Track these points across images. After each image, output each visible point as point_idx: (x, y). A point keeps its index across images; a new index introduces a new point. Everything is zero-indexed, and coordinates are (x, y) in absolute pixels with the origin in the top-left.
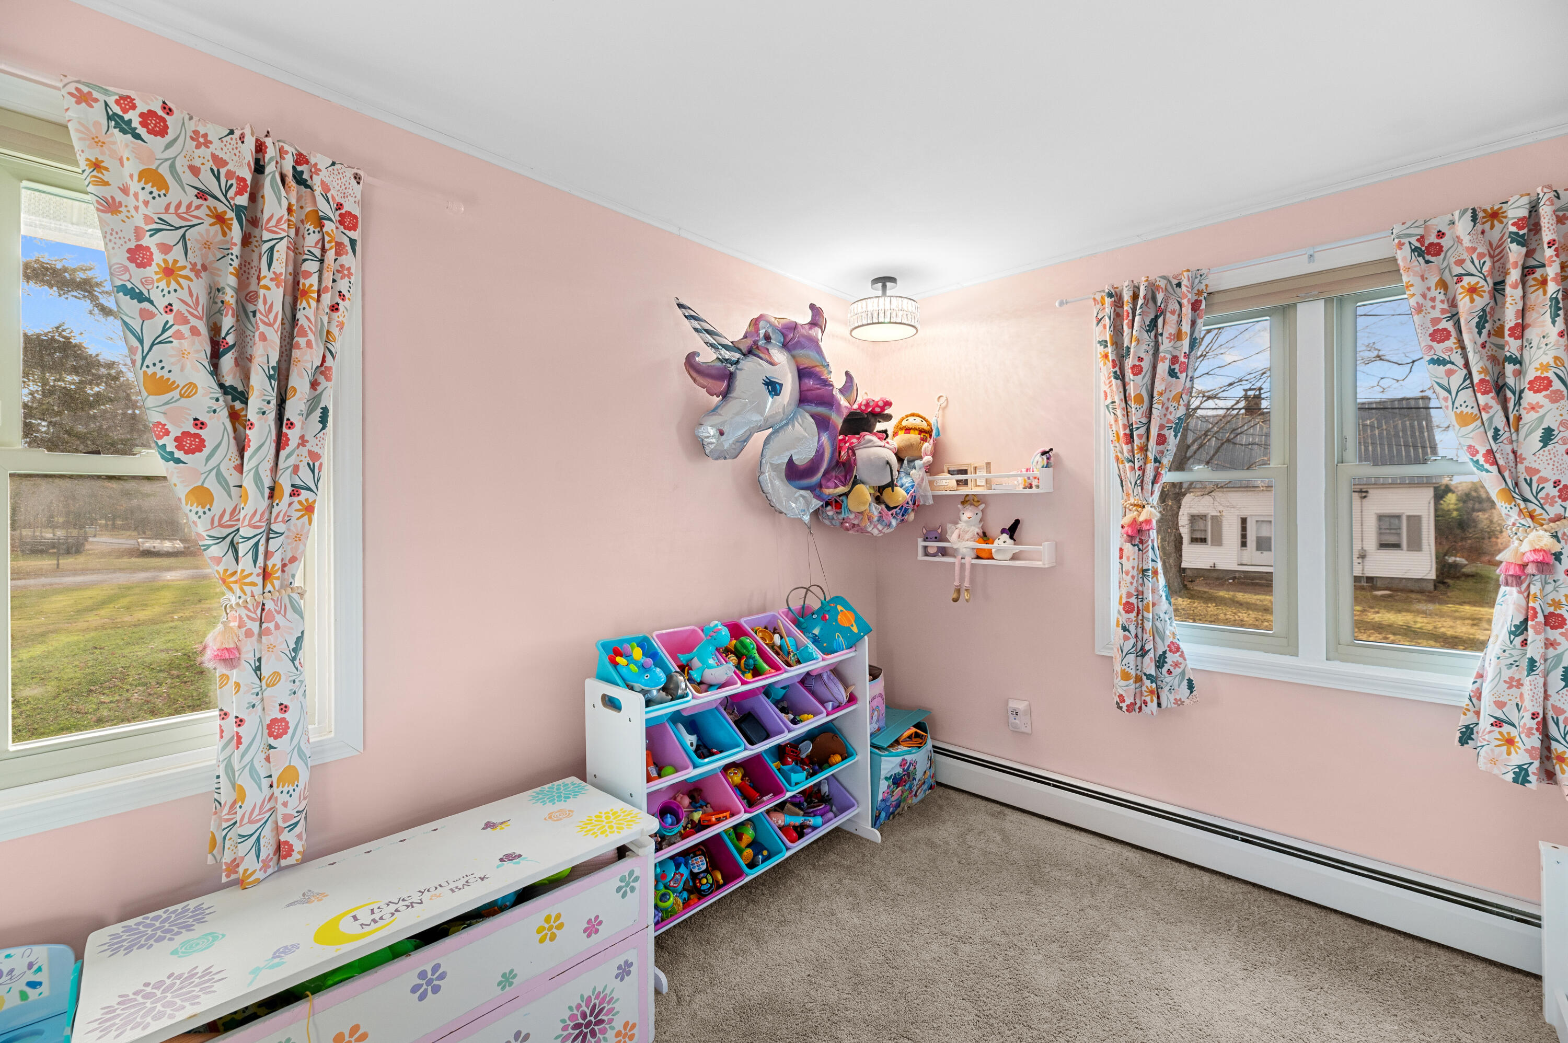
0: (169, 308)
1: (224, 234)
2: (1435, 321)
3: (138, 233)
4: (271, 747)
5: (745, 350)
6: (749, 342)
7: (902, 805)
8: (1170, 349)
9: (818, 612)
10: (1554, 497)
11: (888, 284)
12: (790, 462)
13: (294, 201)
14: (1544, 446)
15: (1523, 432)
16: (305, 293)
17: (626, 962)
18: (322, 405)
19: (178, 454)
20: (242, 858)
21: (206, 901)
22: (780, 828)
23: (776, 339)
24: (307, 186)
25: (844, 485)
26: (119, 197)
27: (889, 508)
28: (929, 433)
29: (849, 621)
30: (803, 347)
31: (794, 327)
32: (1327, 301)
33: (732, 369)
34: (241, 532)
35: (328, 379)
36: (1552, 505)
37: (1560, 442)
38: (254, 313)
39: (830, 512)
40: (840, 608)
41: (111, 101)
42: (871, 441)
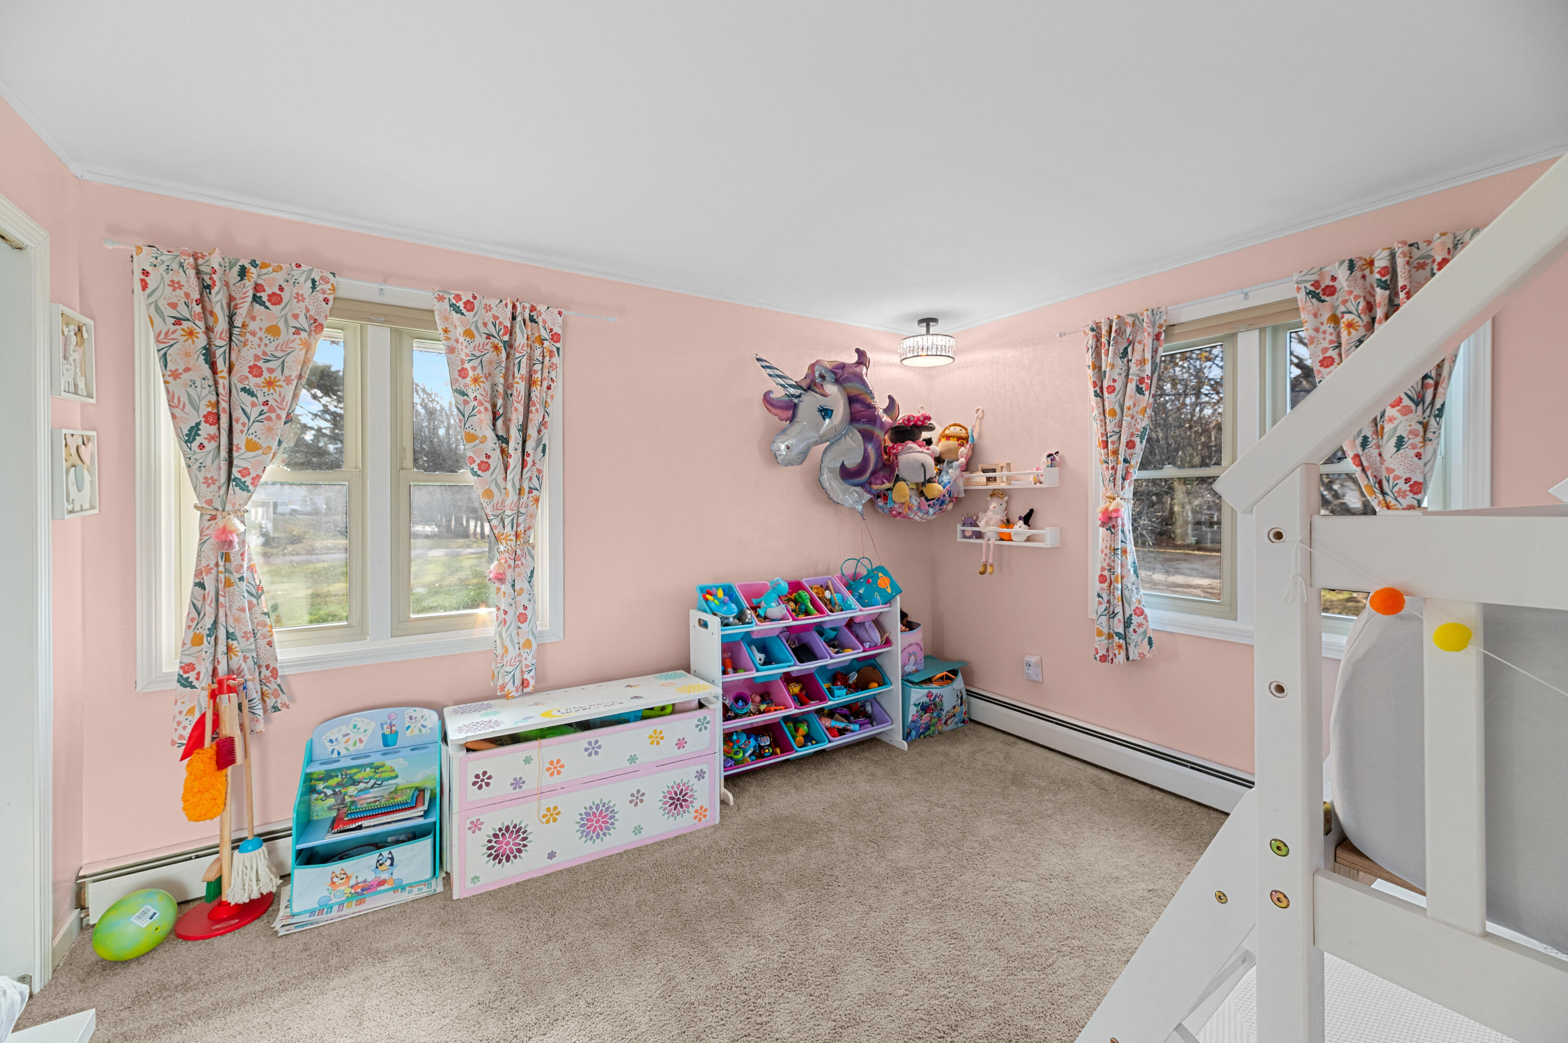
0: (475, 398)
1: (498, 355)
2: (1325, 350)
3: (463, 362)
4: (519, 628)
5: (805, 386)
6: (808, 381)
7: (932, 729)
8: (1137, 372)
9: (864, 578)
10: (1406, 491)
11: (931, 324)
12: (843, 466)
13: (529, 333)
14: (1397, 451)
15: (1385, 437)
16: (535, 382)
17: (702, 770)
18: (543, 443)
19: (479, 472)
20: (507, 684)
21: (492, 702)
22: (827, 729)
23: (829, 377)
24: (536, 322)
25: (889, 482)
26: (455, 344)
27: (927, 500)
28: (966, 439)
29: (886, 584)
30: (850, 381)
31: (843, 366)
32: (1262, 330)
33: (796, 401)
34: (506, 513)
35: (546, 428)
36: (1404, 497)
37: (1410, 447)
38: (511, 395)
39: (880, 502)
40: (880, 574)
41: (451, 297)
42: (911, 448)
